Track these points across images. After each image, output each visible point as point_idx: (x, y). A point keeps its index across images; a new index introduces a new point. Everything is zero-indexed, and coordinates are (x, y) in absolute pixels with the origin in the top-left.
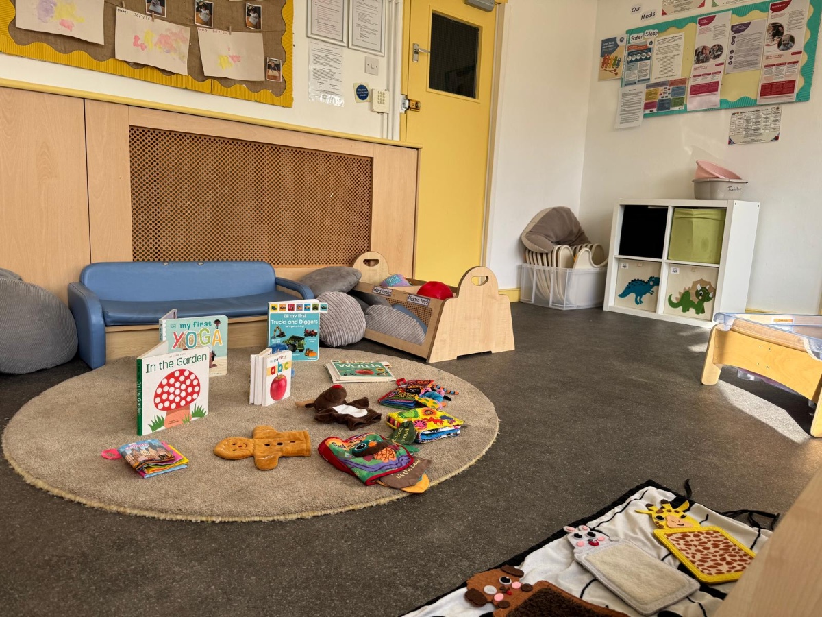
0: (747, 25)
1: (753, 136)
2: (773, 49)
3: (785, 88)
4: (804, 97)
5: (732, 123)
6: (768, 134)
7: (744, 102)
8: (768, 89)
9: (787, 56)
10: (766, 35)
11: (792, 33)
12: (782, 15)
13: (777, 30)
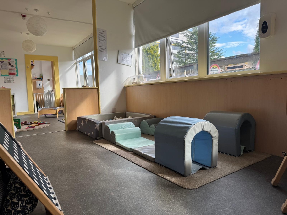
0: (3, 62)
1: (10, 82)
2: (10, 66)
3: (14, 74)
4: (17, 76)
5: (4, 79)
6: (12, 81)
7: (6, 75)
8: (11, 74)
9: (13, 68)
10: (8, 64)
11: (13, 65)
12: (10, 61)
13: (10, 64)
